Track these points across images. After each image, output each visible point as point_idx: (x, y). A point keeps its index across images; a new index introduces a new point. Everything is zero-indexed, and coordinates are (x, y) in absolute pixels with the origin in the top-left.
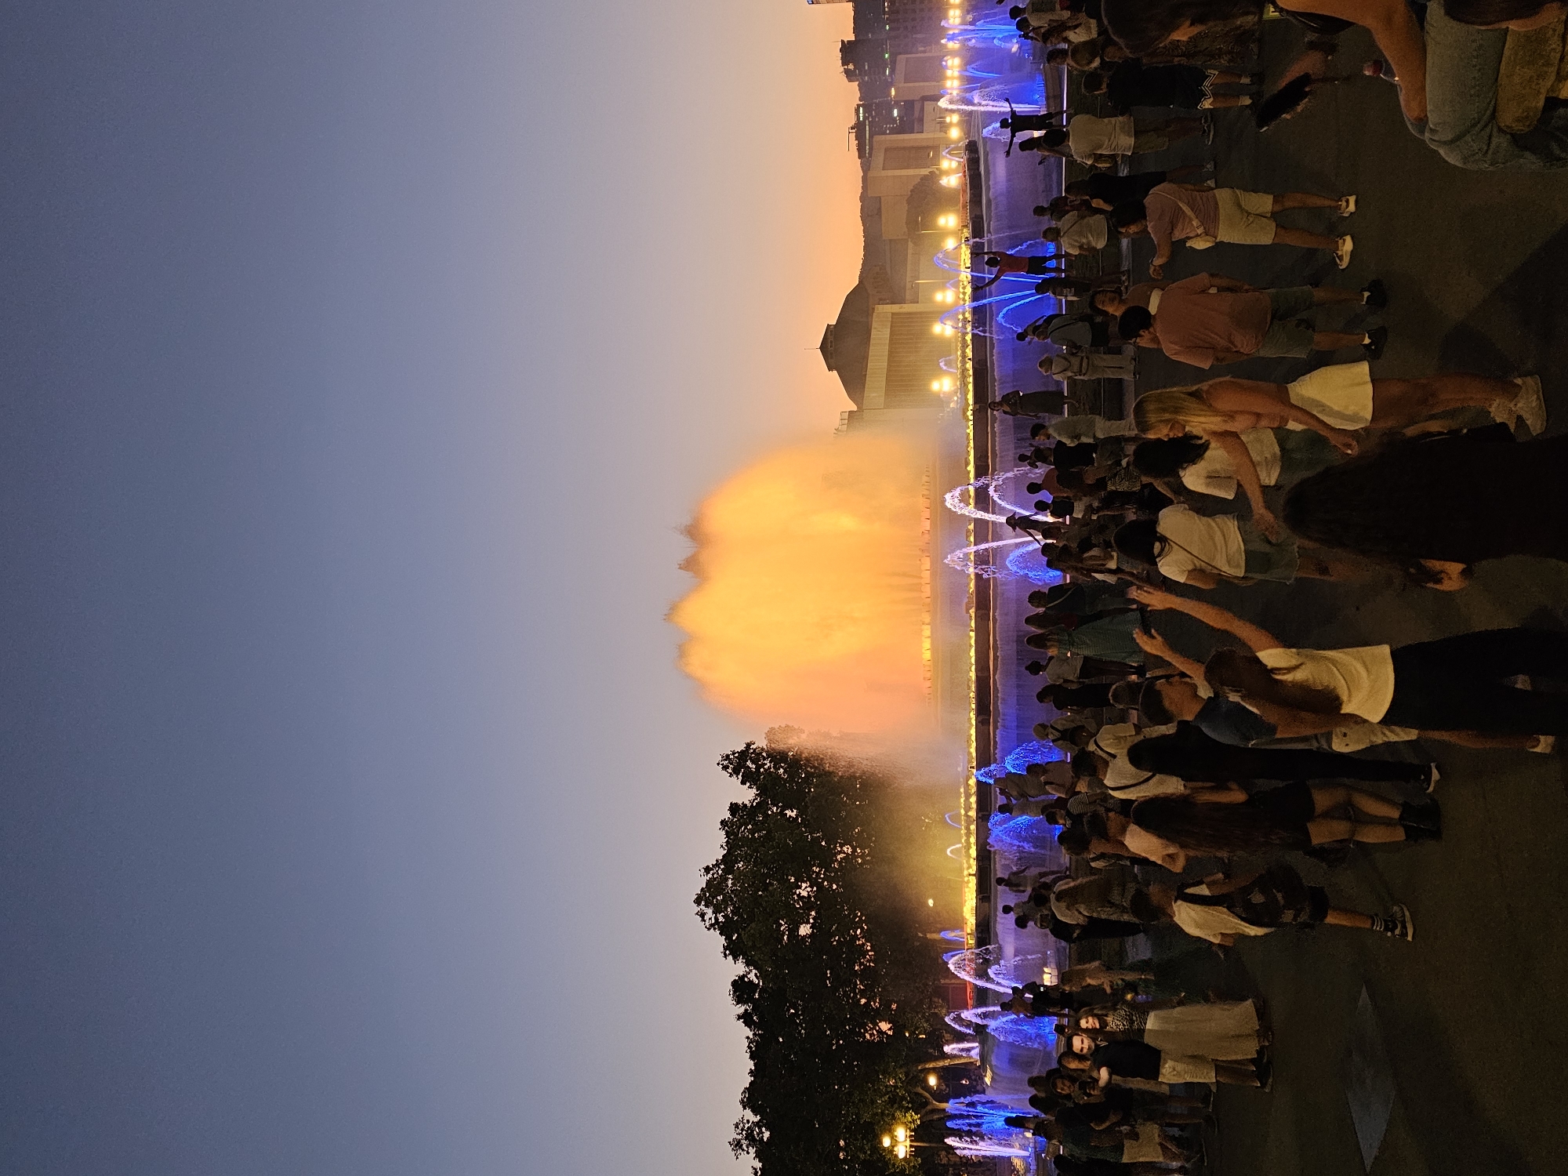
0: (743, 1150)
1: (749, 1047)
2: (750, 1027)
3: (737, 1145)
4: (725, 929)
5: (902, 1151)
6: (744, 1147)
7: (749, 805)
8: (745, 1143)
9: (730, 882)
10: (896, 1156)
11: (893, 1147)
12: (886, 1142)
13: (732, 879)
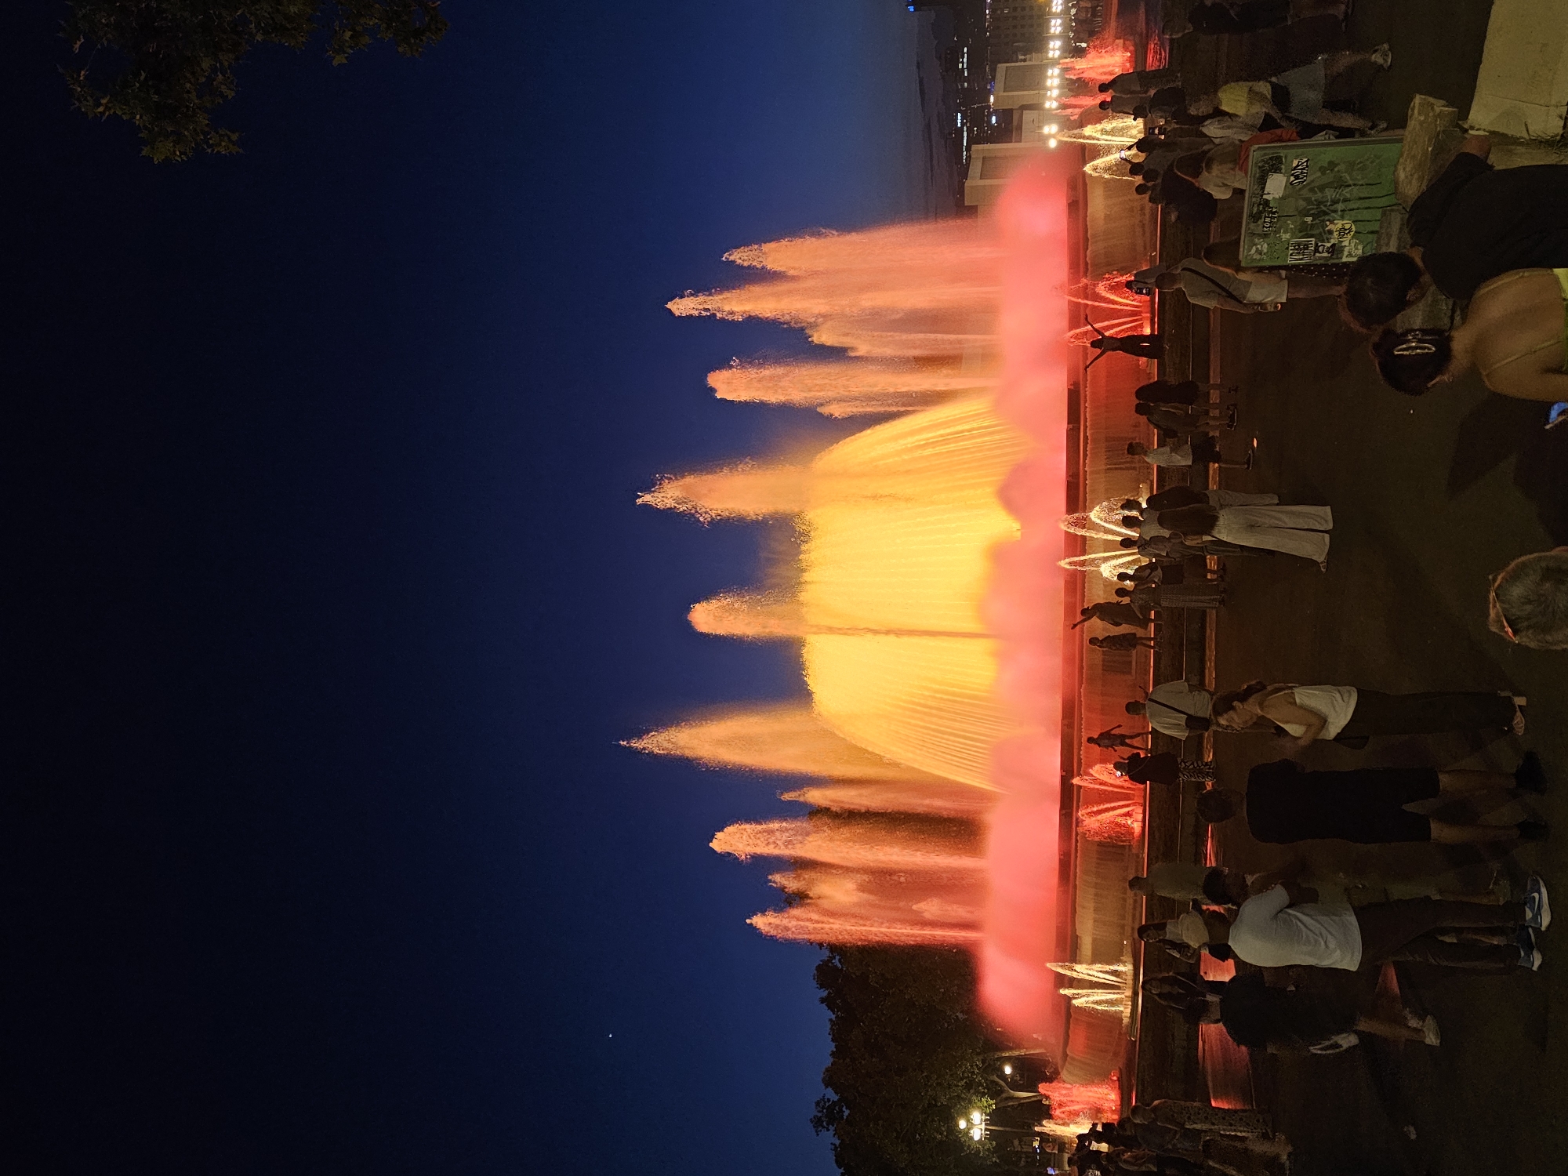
0: (824, 1127)
1: (831, 1029)
2: (832, 1010)
3: (818, 1122)
6: (825, 1124)
8: (825, 1120)
10: (973, 1138)
11: (972, 1128)
12: (962, 1124)
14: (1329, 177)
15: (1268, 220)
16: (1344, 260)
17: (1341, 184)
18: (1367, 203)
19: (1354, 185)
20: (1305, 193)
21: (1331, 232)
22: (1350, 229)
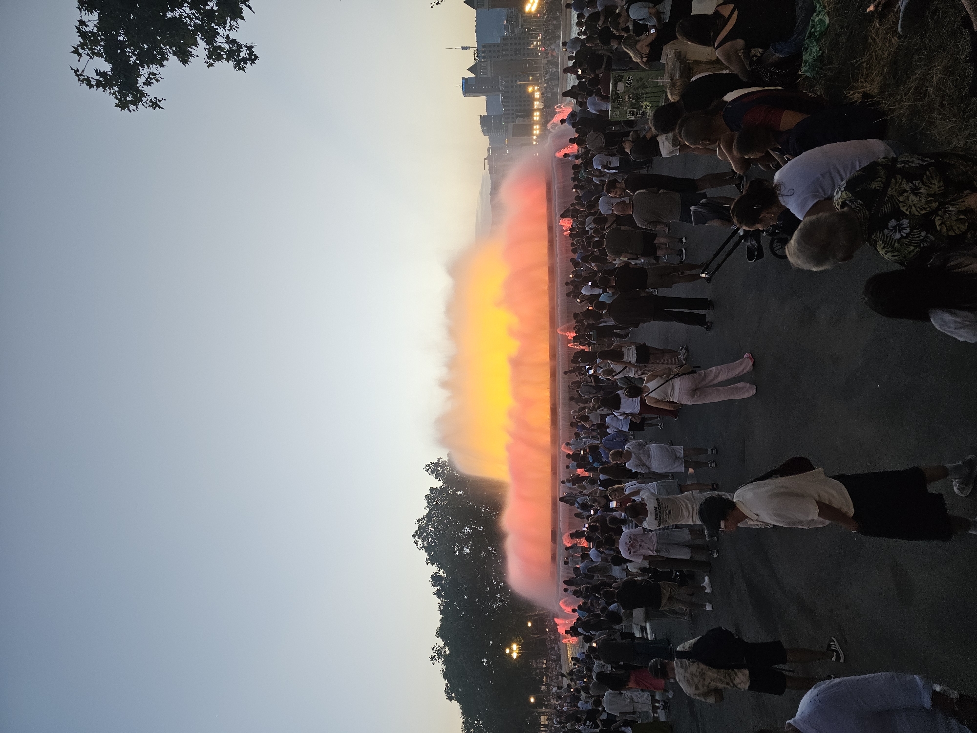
0: (437, 660)
1: (439, 608)
2: (440, 598)
3: (433, 658)
4: (428, 550)
5: (515, 655)
6: (437, 659)
7: (438, 487)
8: (437, 657)
9: (430, 526)
10: (513, 657)
11: (512, 653)
12: (508, 651)
13: (432, 524)
14: (640, 84)
15: (619, 101)
16: (647, 118)
17: (644, 87)
18: (653, 95)
19: (650, 87)
20: (632, 90)
21: (642, 106)
22: (649, 105)
